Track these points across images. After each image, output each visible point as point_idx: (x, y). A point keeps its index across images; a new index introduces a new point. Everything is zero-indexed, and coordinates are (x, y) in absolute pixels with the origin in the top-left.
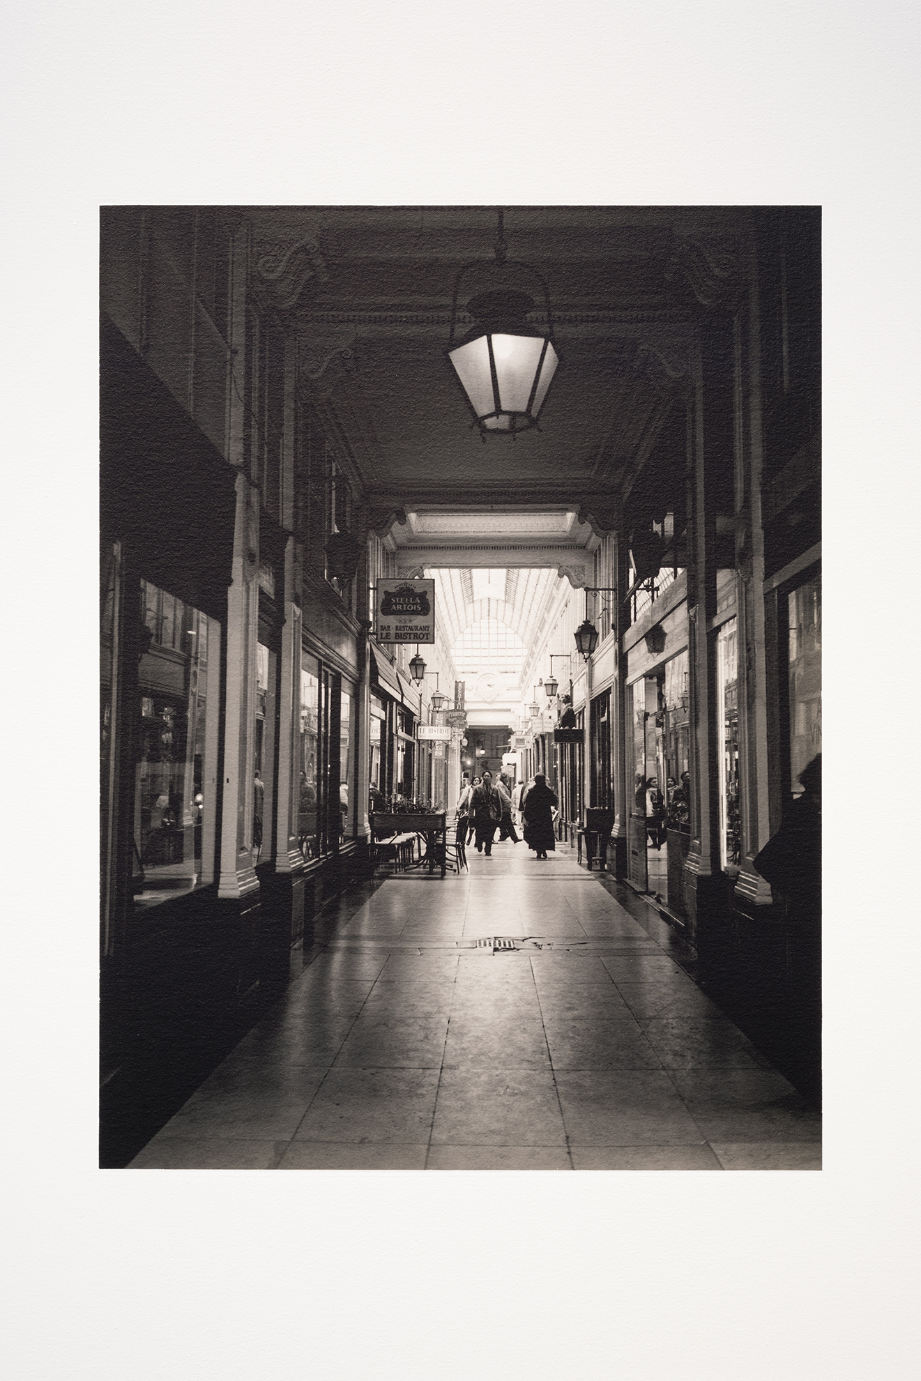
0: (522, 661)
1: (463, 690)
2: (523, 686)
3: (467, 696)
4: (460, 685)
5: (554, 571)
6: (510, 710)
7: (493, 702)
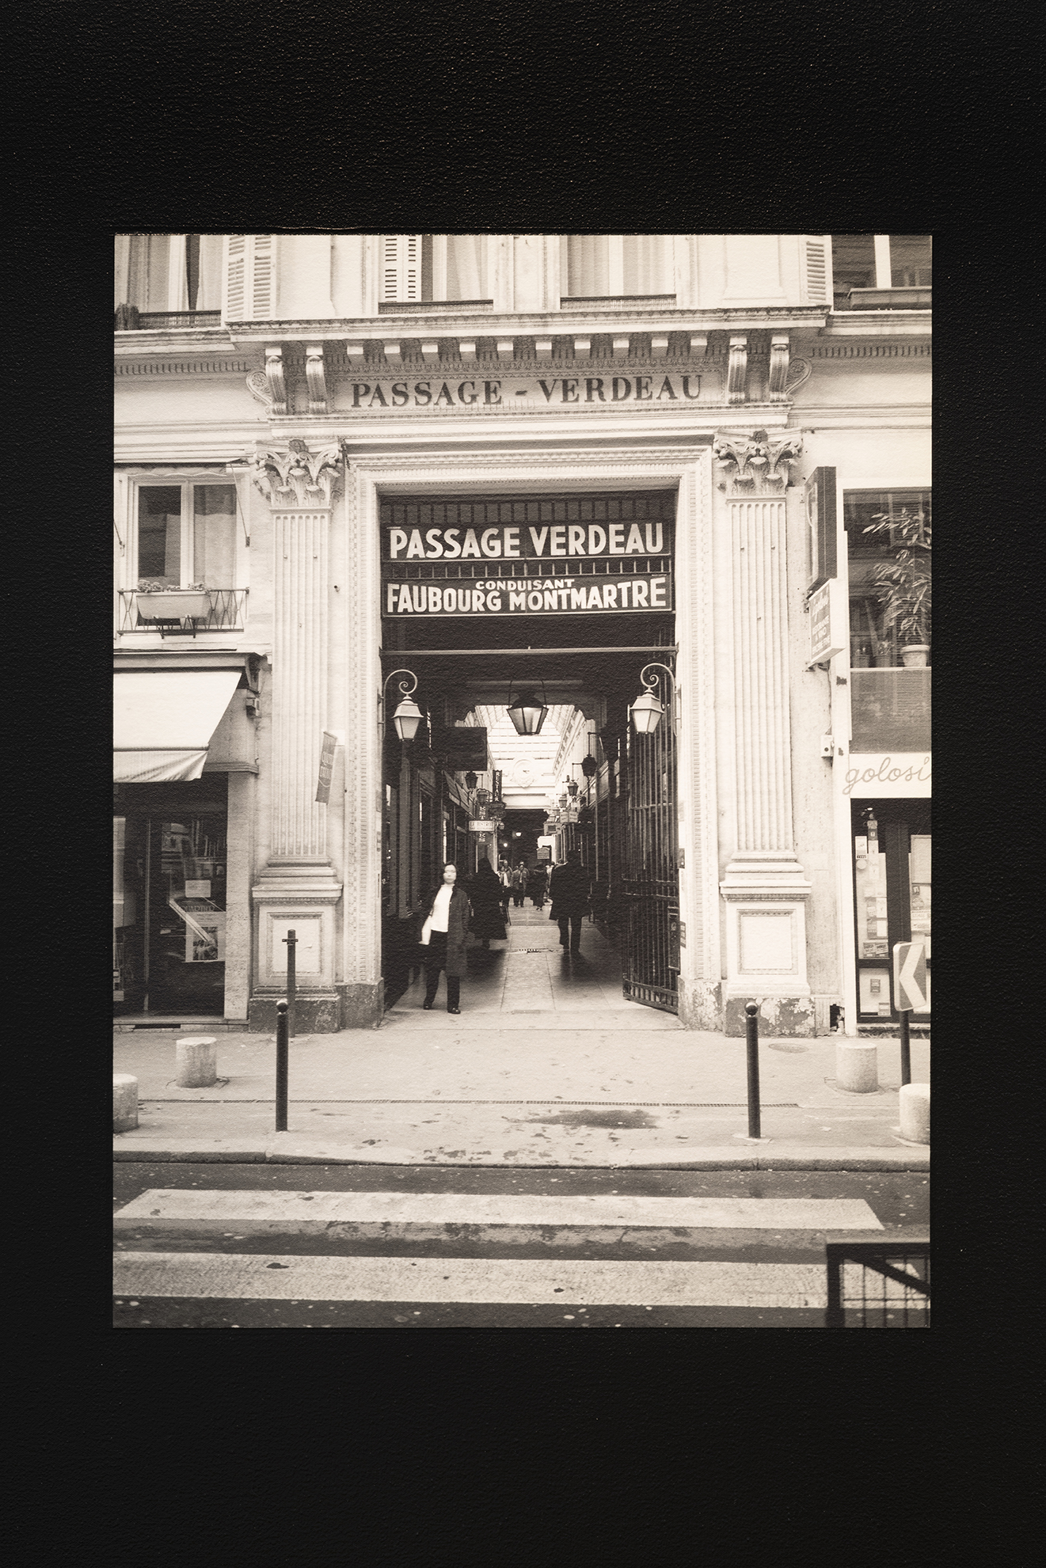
0: (557, 747)
1: (500, 777)
2: (557, 772)
3: (505, 782)
4: (498, 774)
5: (572, 707)
6: (544, 795)
7: (529, 787)
